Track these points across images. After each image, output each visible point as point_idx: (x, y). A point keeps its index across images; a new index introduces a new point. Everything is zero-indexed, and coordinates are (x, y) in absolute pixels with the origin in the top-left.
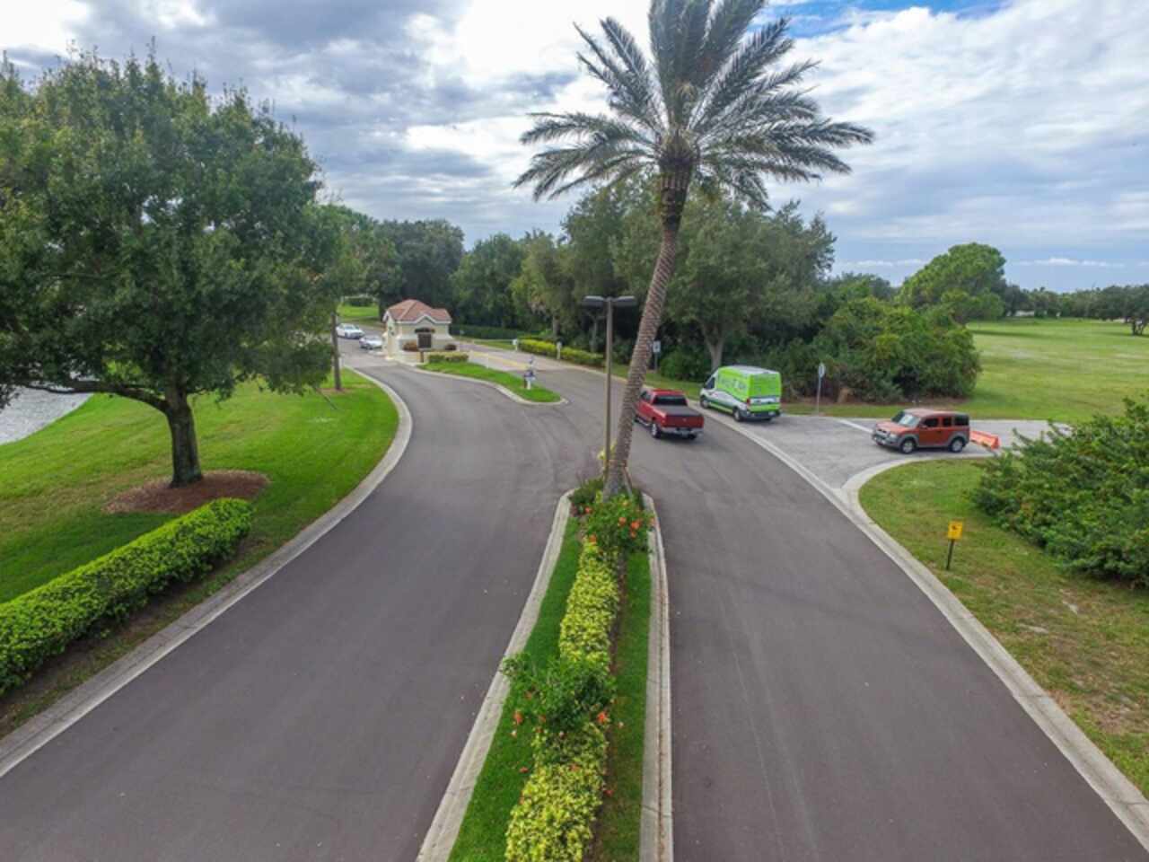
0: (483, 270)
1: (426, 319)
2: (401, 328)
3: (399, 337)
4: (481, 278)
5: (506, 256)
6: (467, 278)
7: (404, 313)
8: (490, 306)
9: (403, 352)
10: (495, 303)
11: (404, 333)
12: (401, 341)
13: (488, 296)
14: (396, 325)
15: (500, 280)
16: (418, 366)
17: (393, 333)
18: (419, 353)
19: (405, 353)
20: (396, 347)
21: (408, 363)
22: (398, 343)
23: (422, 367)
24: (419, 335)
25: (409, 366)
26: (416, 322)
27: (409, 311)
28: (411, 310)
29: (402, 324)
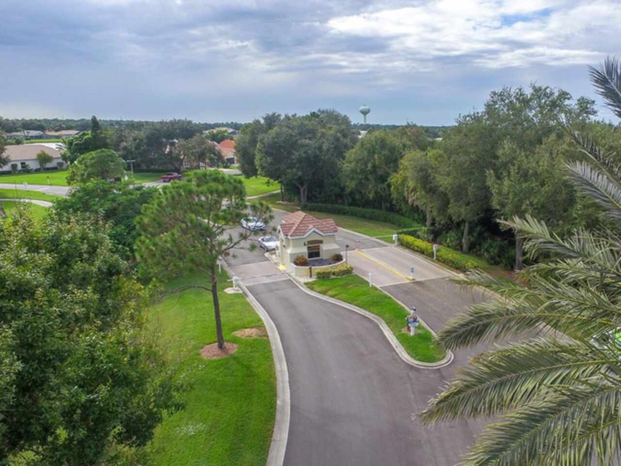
0: (366, 164)
1: (314, 232)
2: (291, 242)
3: (289, 251)
4: (363, 171)
5: (386, 152)
6: (353, 171)
7: (294, 228)
8: (371, 196)
9: (293, 264)
10: (376, 192)
11: (294, 246)
12: (291, 255)
13: (370, 186)
14: (287, 239)
15: (380, 172)
16: (306, 284)
17: (284, 246)
18: (308, 267)
19: (295, 266)
20: (288, 259)
21: (297, 278)
22: (289, 256)
23: (310, 286)
24: (308, 248)
25: (299, 283)
26: (305, 236)
27: (299, 225)
28: (300, 223)
29: (293, 240)
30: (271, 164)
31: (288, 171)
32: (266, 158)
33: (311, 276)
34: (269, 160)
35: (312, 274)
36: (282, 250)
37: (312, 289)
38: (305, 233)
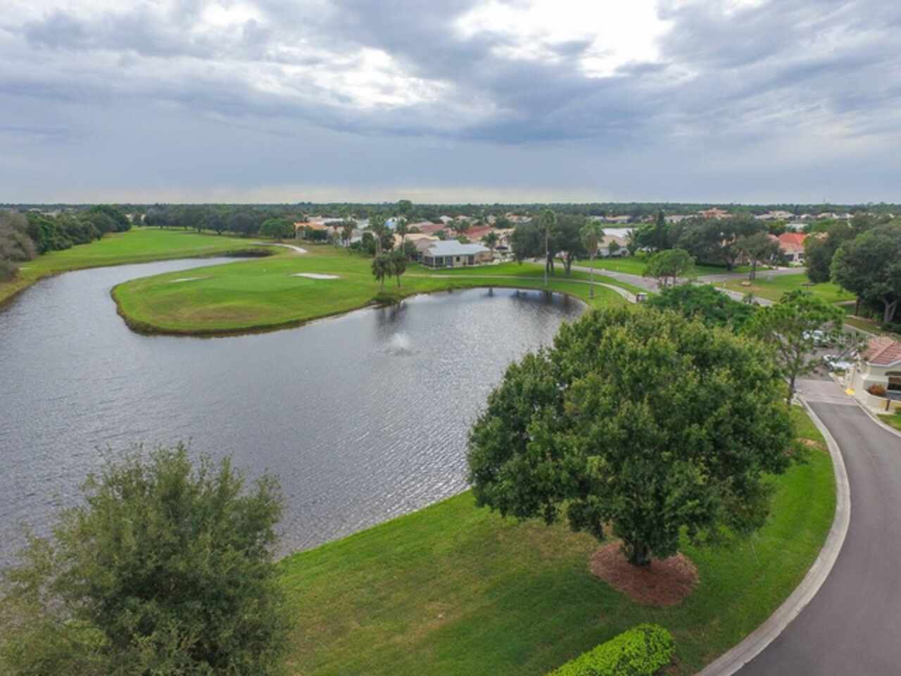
2: (869, 369)
3: (864, 377)
7: (877, 354)
9: (867, 393)
11: (871, 373)
12: (866, 382)
16: (879, 415)
17: (859, 371)
18: (885, 399)
19: (869, 394)
20: (861, 384)
21: (869, 407)
22: (862, 382)
23: (885, 419)
24: (890, 379)
25: (871, 413)
26: (889, 365)
27: (883, 353)
28: (886, 351)
29: (872, 366)
30: (852, 275)
31: (874, 284)
32: (847, 268)
33: (887, 409)
34: (851, 270)
35: (890, 406)
36: (854, 374)
37: (886, 423)
38: (889, 362)
